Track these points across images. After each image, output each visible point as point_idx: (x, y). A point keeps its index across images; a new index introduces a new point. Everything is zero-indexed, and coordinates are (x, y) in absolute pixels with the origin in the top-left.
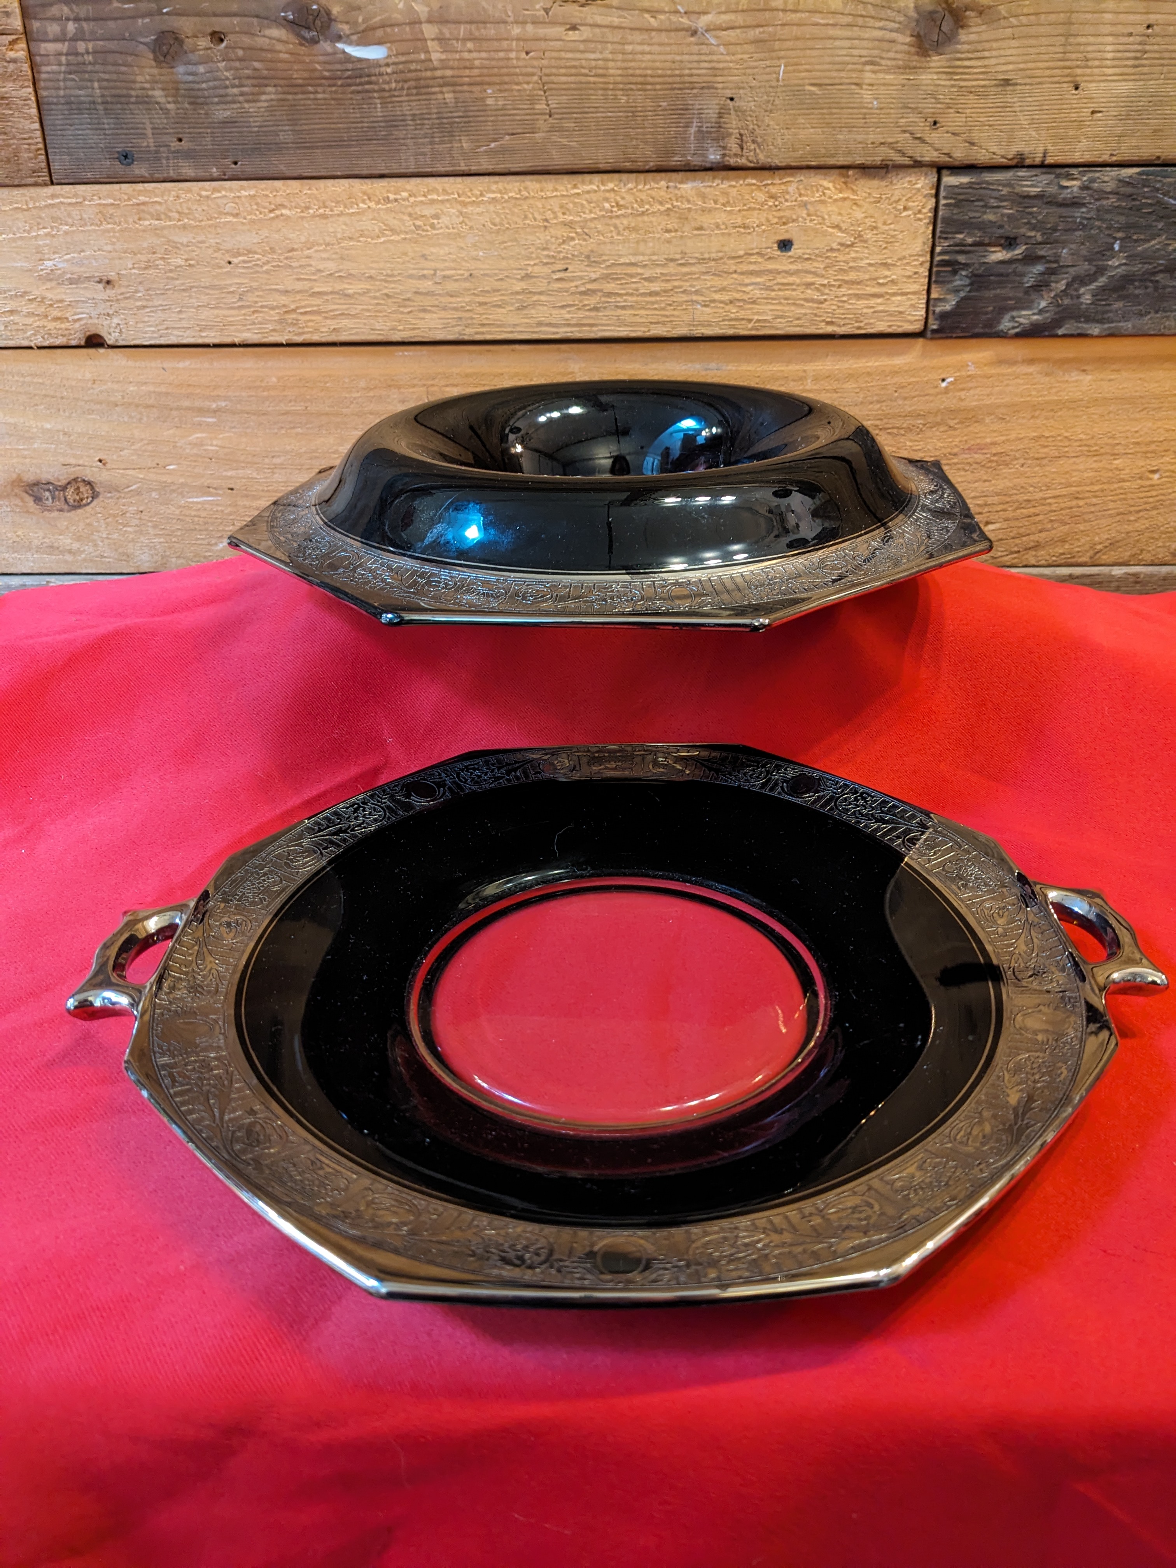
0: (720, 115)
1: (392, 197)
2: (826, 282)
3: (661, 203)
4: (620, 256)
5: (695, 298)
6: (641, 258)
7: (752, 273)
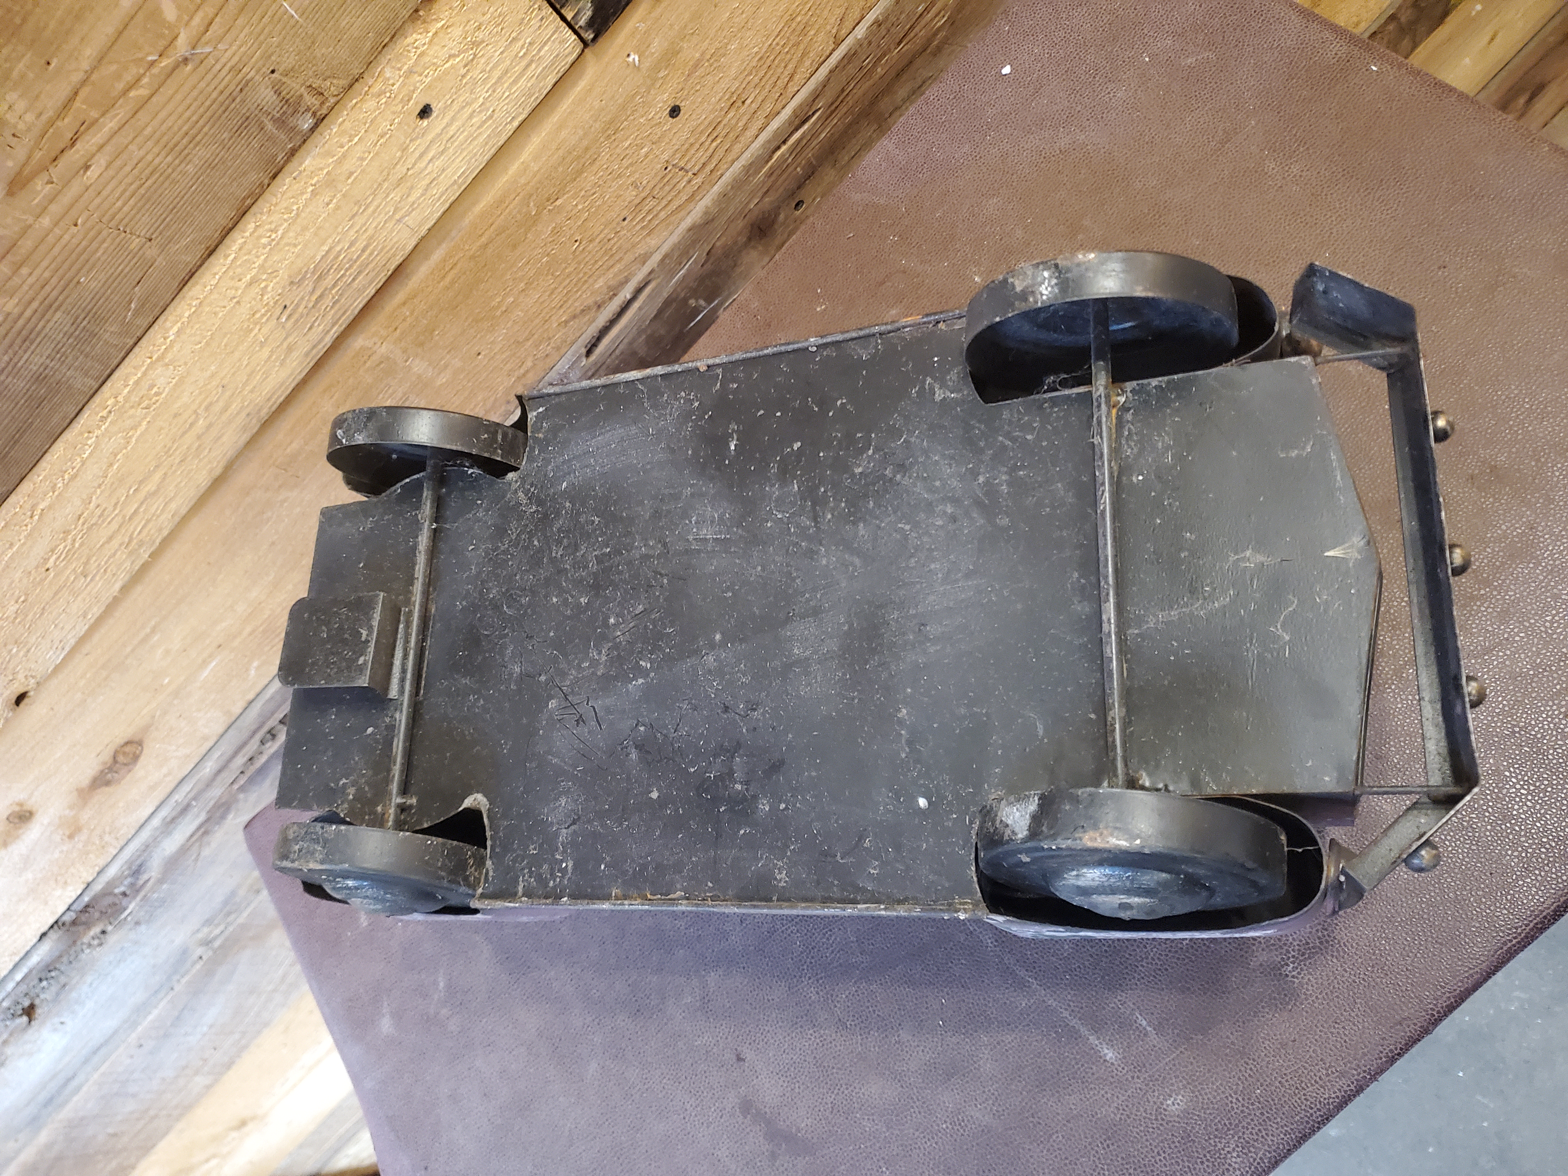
0: (278, 93)
1: (104, 413)
2: (481, 100)
3: (302, 194)
4: (314, 256)
5: (397, 217)
6: (330, 241)
7: (421, 156)
